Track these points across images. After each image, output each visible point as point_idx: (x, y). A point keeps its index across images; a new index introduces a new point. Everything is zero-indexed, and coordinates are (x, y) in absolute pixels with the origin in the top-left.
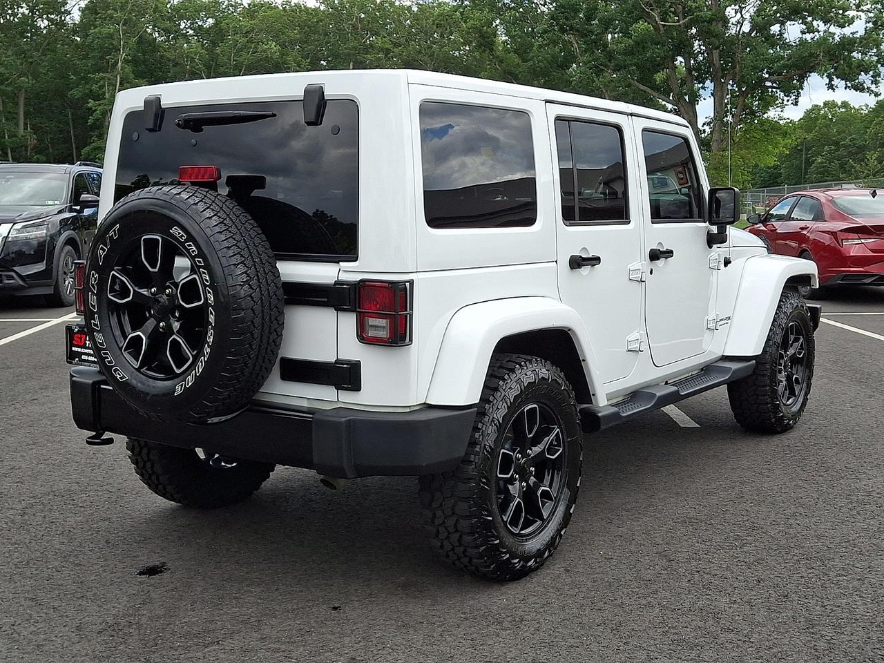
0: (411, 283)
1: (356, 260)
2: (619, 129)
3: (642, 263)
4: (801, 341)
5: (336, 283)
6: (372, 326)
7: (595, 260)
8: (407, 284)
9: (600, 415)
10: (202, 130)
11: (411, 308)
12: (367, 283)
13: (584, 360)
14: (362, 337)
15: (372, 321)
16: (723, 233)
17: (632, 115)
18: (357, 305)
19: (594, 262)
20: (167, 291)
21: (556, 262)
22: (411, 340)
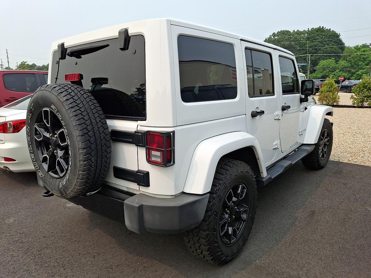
0: (174, 132)
1: (145, 120)
2: (270, 55)
3: (279, 112)
4: (328, 138)
5: (135, 132)
6: (153, 155)
7: (262, 112)
8: (172, 134)
9: (264, 180)
10: (81, 57)
11: (174, 146)
12: (150, 133)
13: (258, 159)
14: (149, 160)
15: (153, 153)
16: (306, 98)
17: (275, 49)
18: (146, 144)
19: (262, 114)
20: (55, 136)
21: (246, 114)
22: (174, 162)
